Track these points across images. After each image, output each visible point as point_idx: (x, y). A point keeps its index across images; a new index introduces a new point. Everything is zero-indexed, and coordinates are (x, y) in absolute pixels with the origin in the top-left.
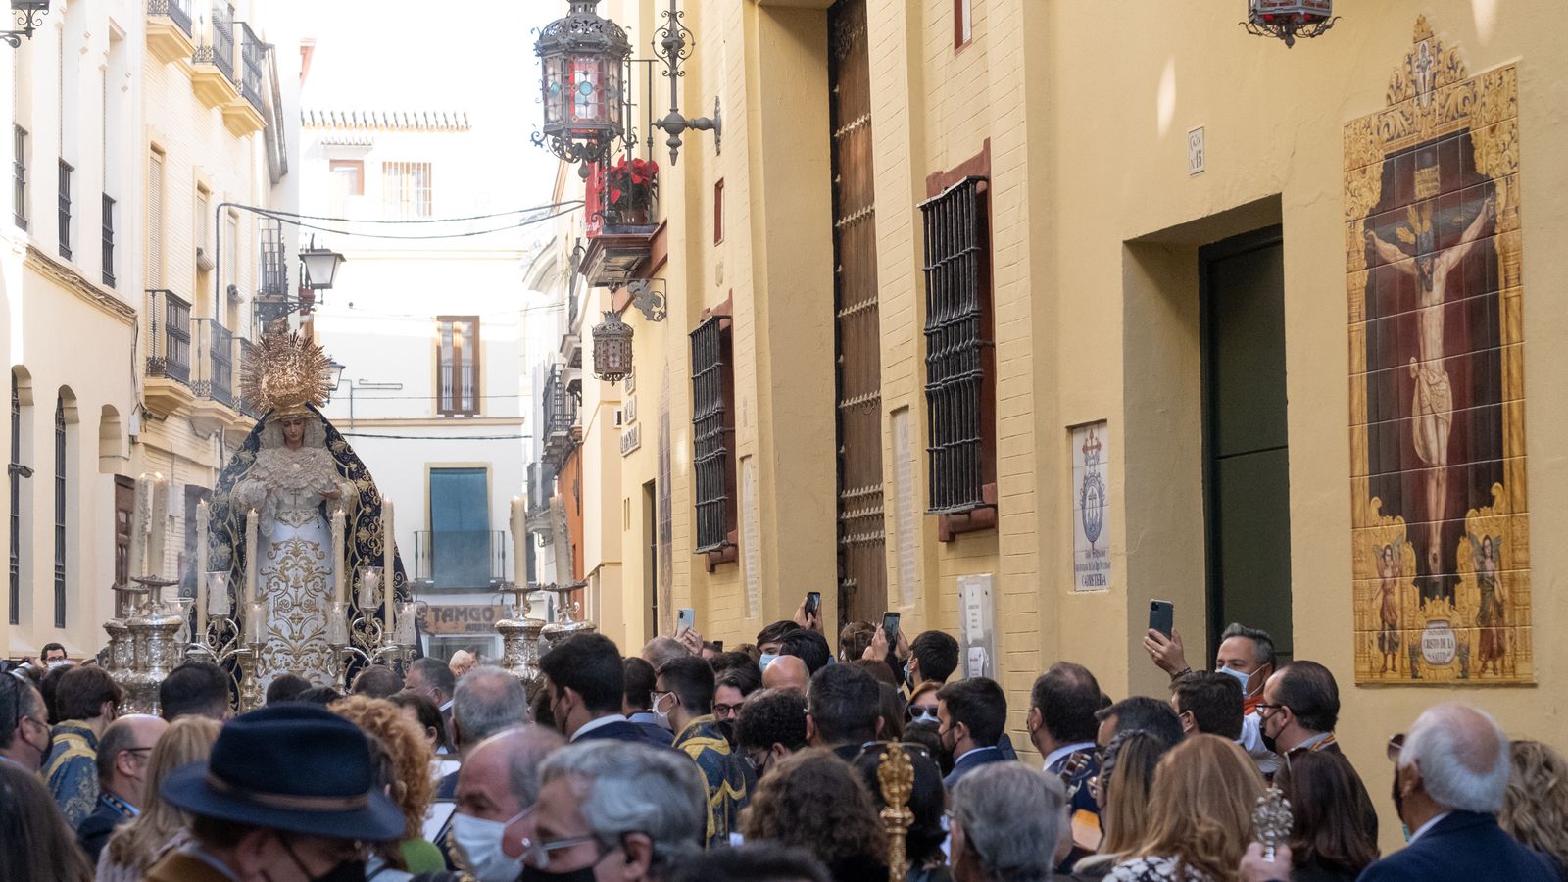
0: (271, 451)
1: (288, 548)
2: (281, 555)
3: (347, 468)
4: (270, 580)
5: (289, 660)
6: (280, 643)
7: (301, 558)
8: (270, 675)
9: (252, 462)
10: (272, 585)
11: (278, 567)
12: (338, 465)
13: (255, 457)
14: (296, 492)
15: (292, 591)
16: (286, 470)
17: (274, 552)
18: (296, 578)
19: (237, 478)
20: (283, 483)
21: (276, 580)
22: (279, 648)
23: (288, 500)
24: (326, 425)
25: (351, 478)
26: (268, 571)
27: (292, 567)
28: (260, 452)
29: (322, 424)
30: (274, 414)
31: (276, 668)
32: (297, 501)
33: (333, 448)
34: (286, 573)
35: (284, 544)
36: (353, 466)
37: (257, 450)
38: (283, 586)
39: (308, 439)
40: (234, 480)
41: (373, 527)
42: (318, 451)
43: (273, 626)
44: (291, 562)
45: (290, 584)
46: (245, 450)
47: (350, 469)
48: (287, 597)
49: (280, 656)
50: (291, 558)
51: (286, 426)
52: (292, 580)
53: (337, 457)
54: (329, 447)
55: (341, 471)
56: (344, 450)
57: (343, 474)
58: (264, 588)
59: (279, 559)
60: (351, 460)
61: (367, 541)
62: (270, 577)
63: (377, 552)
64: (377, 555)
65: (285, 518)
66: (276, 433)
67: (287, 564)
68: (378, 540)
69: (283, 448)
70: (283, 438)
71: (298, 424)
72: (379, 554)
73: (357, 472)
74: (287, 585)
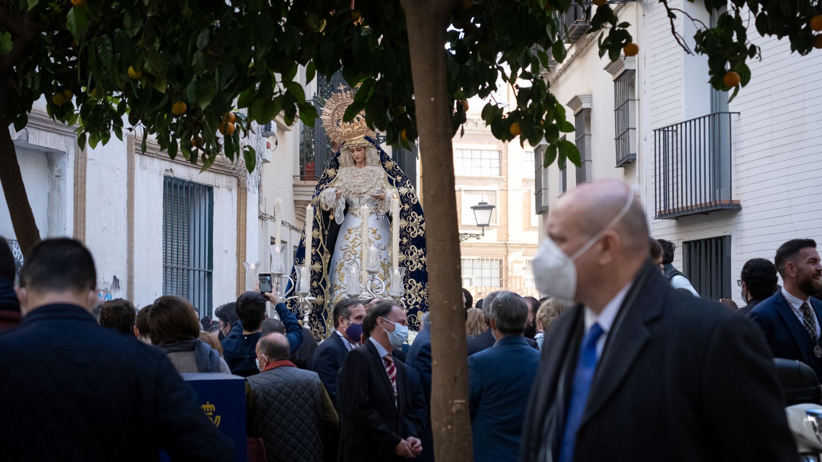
0: (346, 168)
1: (357, 232)
2: (352, 237)
3: (394, 179)
4: (345, 253)
9: (335, 176)
10: (346, 256)
11: (350, 245)
12: (388, 177)
13: (336, 173)
14: (360, 195)
16: (353, 181)
17: (348, 235)
19: (325, 186)
20: (352, 190)
21: (349, 253)
23: (355, 200)
24: (380, 151)
25: (397, 186)
26: (345, 247)
27: (359, 244)
28: (340, 170)
29: (376, 151)
32: (361, 201)
33: (386, 166)
34: (355, 249)
35: (354, 230)
36: (399, 178)
37: (337, 168)
38: (353, 257)
39: (369, 160)
40: (323, 188)
41: (411, 219)
42: (375, 168)
44: (358, 242)
45: (357, 256)
46: (330, 168)
47: (396, 181)
48: (355, 264)
50: (358, 239)
51: (352, 152)
53: (389, 172)
54: (383, 166)
55: (391, 181)
56: (393, 168)
57: (392, 184)
58: (342, 258)
59: (351, 239)
60: (398, 174)
61: (405, 228)
62: (346, 251)
63: (413, 235)
64: (413, 237)
65: (355, 212)
66: (347, 157)
67: (356, 243)
68: (414, 227)
69: (353, 167)
70: (352, 160)
71: (359, 151)
72: (415, 236)
73: (402, 182)
74: (356, 257)
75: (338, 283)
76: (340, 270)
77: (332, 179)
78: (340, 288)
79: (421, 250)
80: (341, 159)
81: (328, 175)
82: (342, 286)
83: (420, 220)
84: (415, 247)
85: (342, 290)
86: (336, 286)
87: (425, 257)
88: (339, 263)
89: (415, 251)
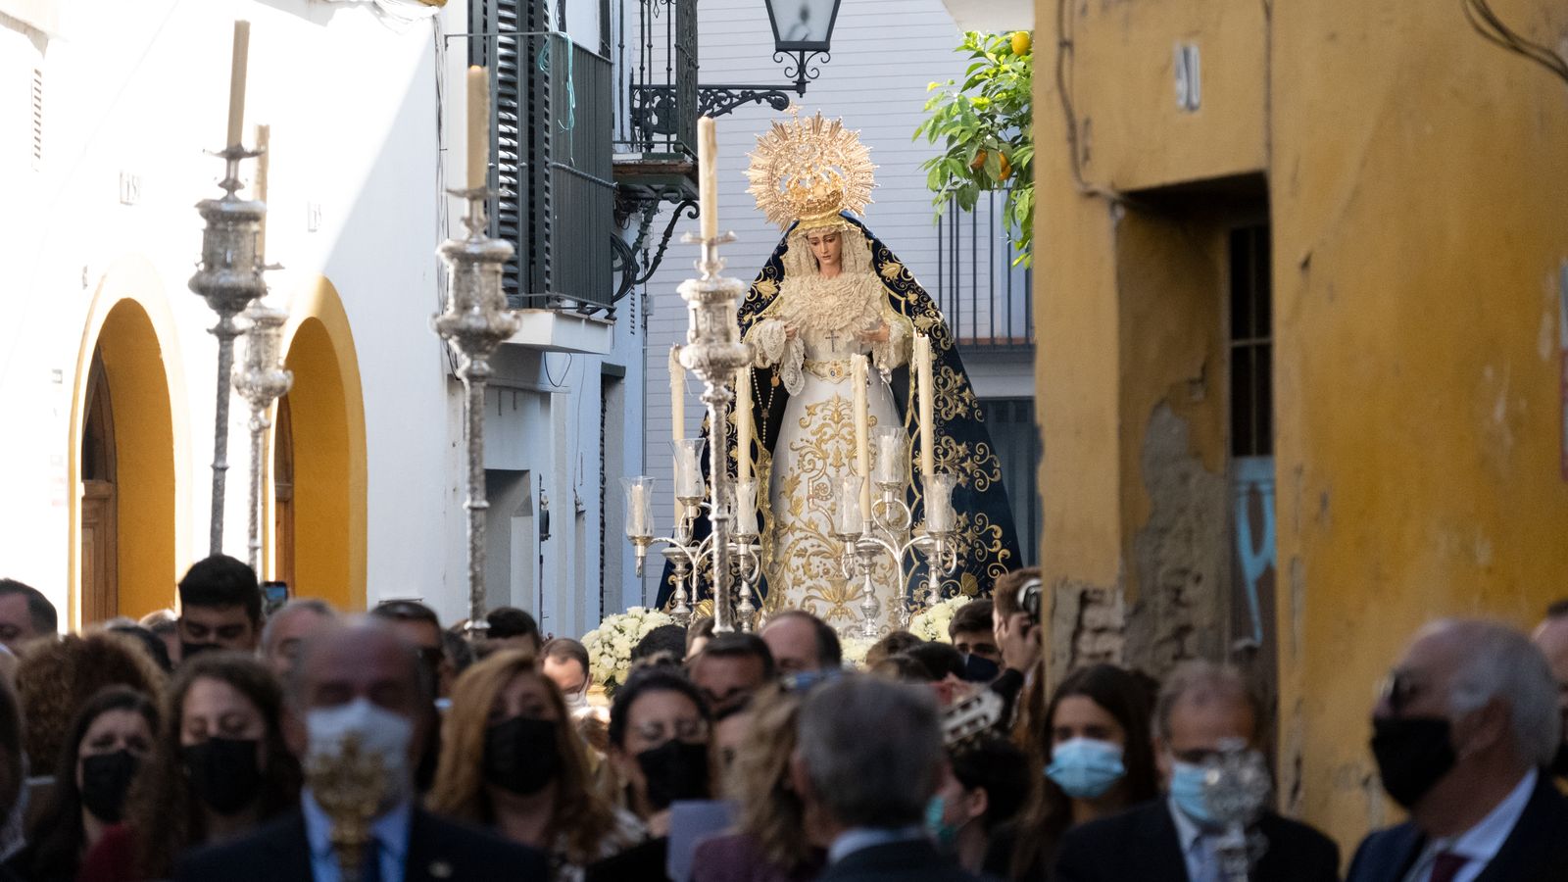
0: (799, 279)
1: (826, 412)
2: (816, 422)
3: (903, 300)
4: (803, 457)
5: (828, 566)
6: (815, 542)
7: (843, 426)
8: (803, 587)
9: (775, 295)
10: (805, 463)
11: (814, 439)
12: (890, 296)
13: (779, 288)
14: (833, 334)
15: (831, 471)
16: (817, 304)
17: (808, 419)
18: (838, 452)
19: (754, 318)
20: (815, 323)
22: (815, 549)
23: (823, 345)
24: (871, 242)
25: (909, 313)
26: (801, 444)
27: (832, 437)
28: (785, 282)
29: (865, 241)
30: (798, 228)
31: (811, 578)
33: (883, 273)
34: (824, 447)
35: (820, 407)
36: (912, 297)
37: (780, 278)
38: (819, 464)
39: (848, 261)
40: (751, 321)
41: (940, 381)
42: (863, 277)
43: (806, 520)
44: (829, 431)
45: (829, 461)
46: (765, 279)
47: (907, 302)
48: (824, 480)
49: (816, 560)
50: (829, 425)
51: (815, 244)
52: (832, 455)
53: (890, 285)
54: (879, 272)
55: (895, 304)
56: (899, 275)
57: (899, 310)
59: (814, 427)
60: (909, 288)
62: (803, 452)
63: (947, 415)
64: (948, 419)
65: (821, 371)
66: (803, 254)
67: (825, 433)
68: (948, 399)
69: (815, 277)
70: (813, 261)
71: (831, 241)
72: (951, 417)
73: (918, 305)
74: (825, 464)
75: (789, 519)
76: (792, 492)
77: (769, 303)
78: (792, 529)
79: (964, 445)
80: (789, 260)
81: (760, 294)
82: (798, 524)
83: (959, 384)
84: (952, 440)
85: (798, 534)
86: (784, 526)
87: (972, 460)
88: (789, 478)
89: (952, 448)
